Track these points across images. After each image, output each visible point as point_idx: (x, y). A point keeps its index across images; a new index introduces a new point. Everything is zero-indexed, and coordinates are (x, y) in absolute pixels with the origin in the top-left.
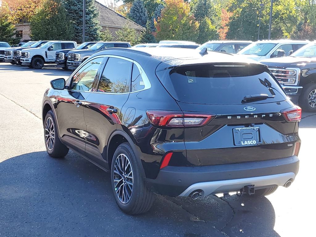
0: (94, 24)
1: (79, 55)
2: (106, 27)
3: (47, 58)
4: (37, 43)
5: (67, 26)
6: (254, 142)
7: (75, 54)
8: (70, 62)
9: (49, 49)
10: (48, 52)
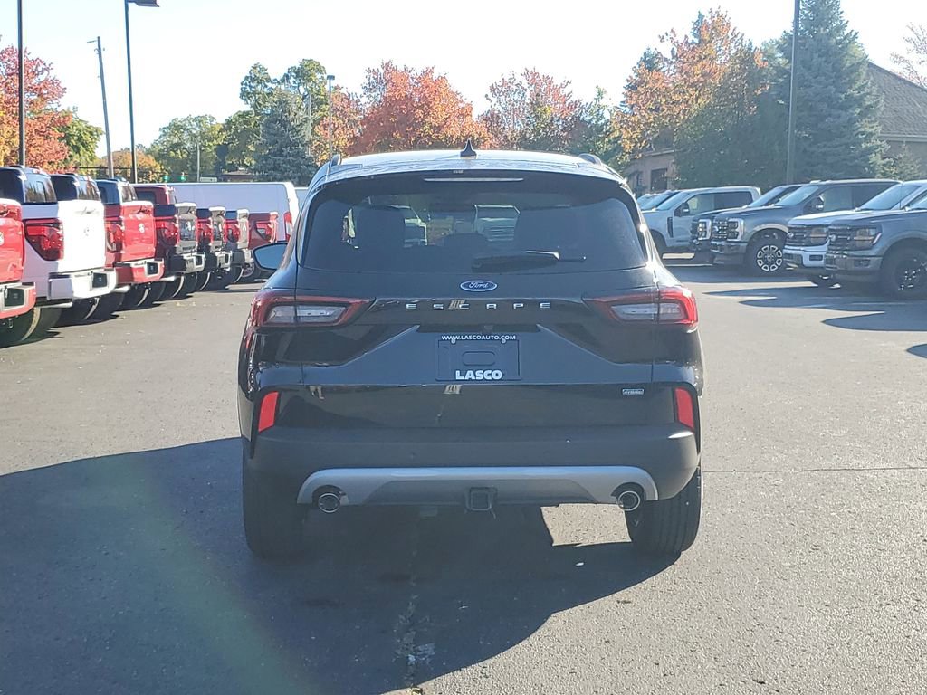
0: (860, 136)
1: (742, 222)
2: (902, 142)
3: (672, 236)
4: (660, 196)
5: (776, 147)
6: (497, 375)
7: (731, 220)
8: (718, 243)
9: (678, 213)
10: (675, 219)
